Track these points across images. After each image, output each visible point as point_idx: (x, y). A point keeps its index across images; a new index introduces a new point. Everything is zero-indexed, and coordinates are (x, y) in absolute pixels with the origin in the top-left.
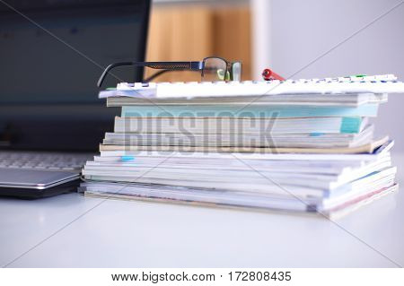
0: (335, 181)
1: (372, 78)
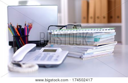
1: (100, 29)
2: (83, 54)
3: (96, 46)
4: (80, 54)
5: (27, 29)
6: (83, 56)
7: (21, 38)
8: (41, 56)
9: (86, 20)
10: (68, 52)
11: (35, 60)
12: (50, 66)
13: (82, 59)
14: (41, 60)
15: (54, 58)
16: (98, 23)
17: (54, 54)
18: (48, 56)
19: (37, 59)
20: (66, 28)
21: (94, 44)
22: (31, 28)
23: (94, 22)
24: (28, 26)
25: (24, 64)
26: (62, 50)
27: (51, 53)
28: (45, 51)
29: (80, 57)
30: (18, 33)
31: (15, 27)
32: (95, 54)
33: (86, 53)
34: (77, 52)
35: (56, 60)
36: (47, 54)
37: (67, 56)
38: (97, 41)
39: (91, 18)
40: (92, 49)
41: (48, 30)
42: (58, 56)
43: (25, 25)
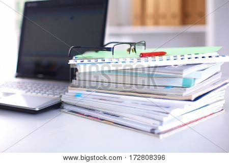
0: (167, 116)
2: (158, 123)
3: (190, 100)
4: (151, 122)
6: (160, 127)
13: (158, 136)
20: (111, 52)
33: (166, 119)
34: (143, 116)
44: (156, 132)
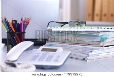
1: (108, 28)
3: (103, 47)
4: (84, 55)
5: (24, 24)
6: (88, 57)
7: (16, 34)
8: (39, 55)
9: (91, 17)
10: (70, 52)
11: (32, 60)
12: (49, 67)
13: (86, 61)
14: (39, 60)
15: (54, 58)
16: (105, 21)
17: (55, 54)
18: (48, 55)
19: (34, 59)
20: (68, 24)
21: (100, 44)
22: (28, 23)
23: (101, 20)
24: (25, 21)
25: (19, 64)
26: (64, 50)
27: (51, 53)
28: (43, 50)
29: (84, 59)
30: (13, 29)
31: (10, 22)
32: (101, 55)
33: (90, 54)
35: (57, 61)
36: (46, 53)
37: (69, 57)
38: (103, 41)
39: (97, 15)
40: (98, 50)
41: (48, 26)
42: (59, 57)
43: (22, 20)
44: (85, 59)
